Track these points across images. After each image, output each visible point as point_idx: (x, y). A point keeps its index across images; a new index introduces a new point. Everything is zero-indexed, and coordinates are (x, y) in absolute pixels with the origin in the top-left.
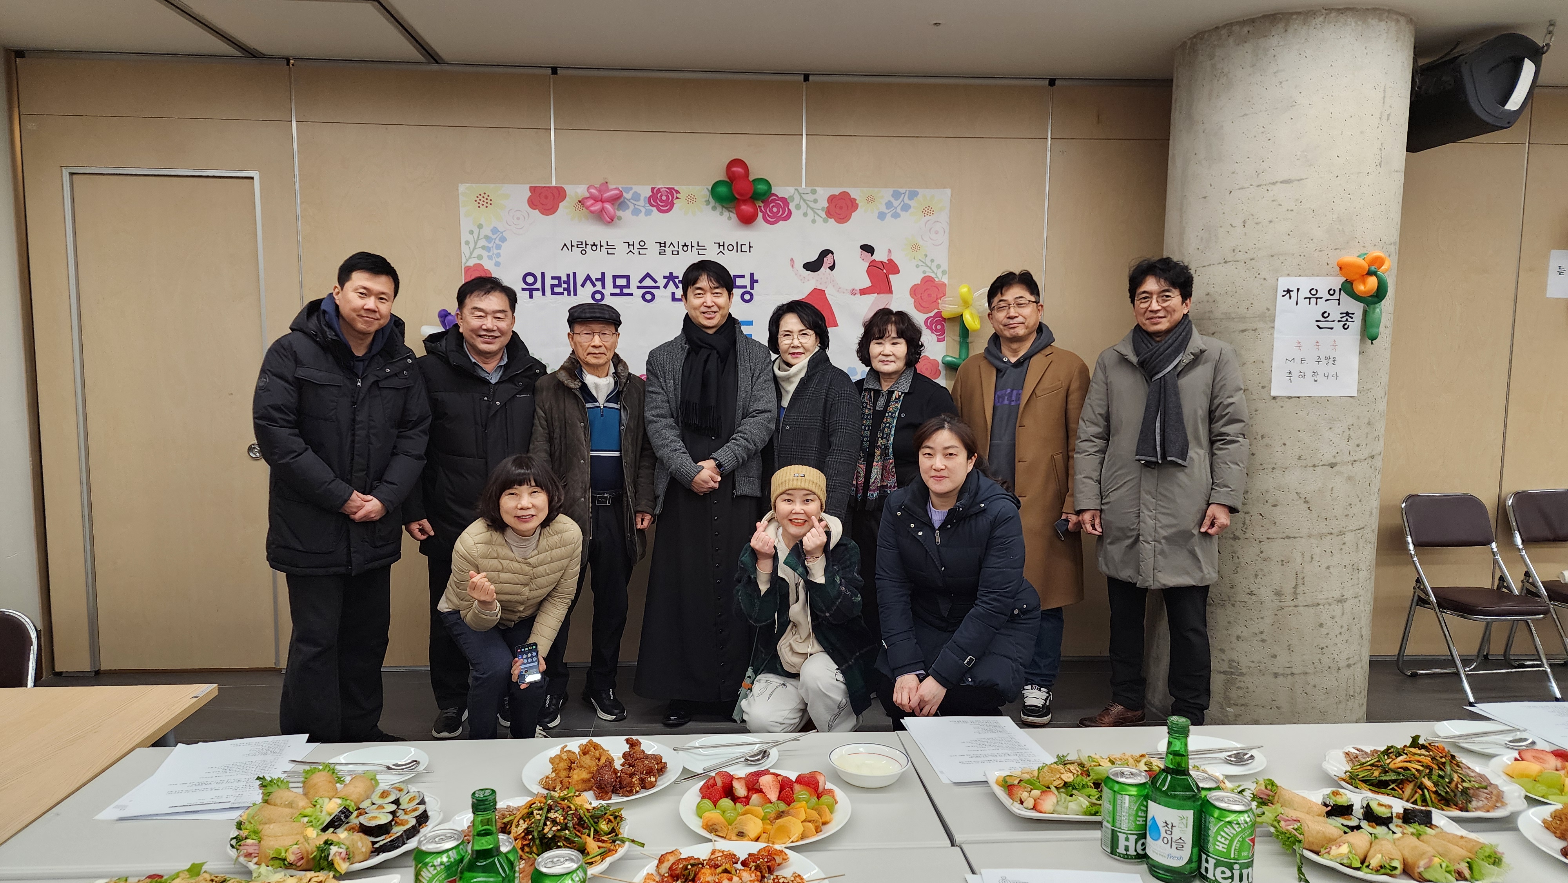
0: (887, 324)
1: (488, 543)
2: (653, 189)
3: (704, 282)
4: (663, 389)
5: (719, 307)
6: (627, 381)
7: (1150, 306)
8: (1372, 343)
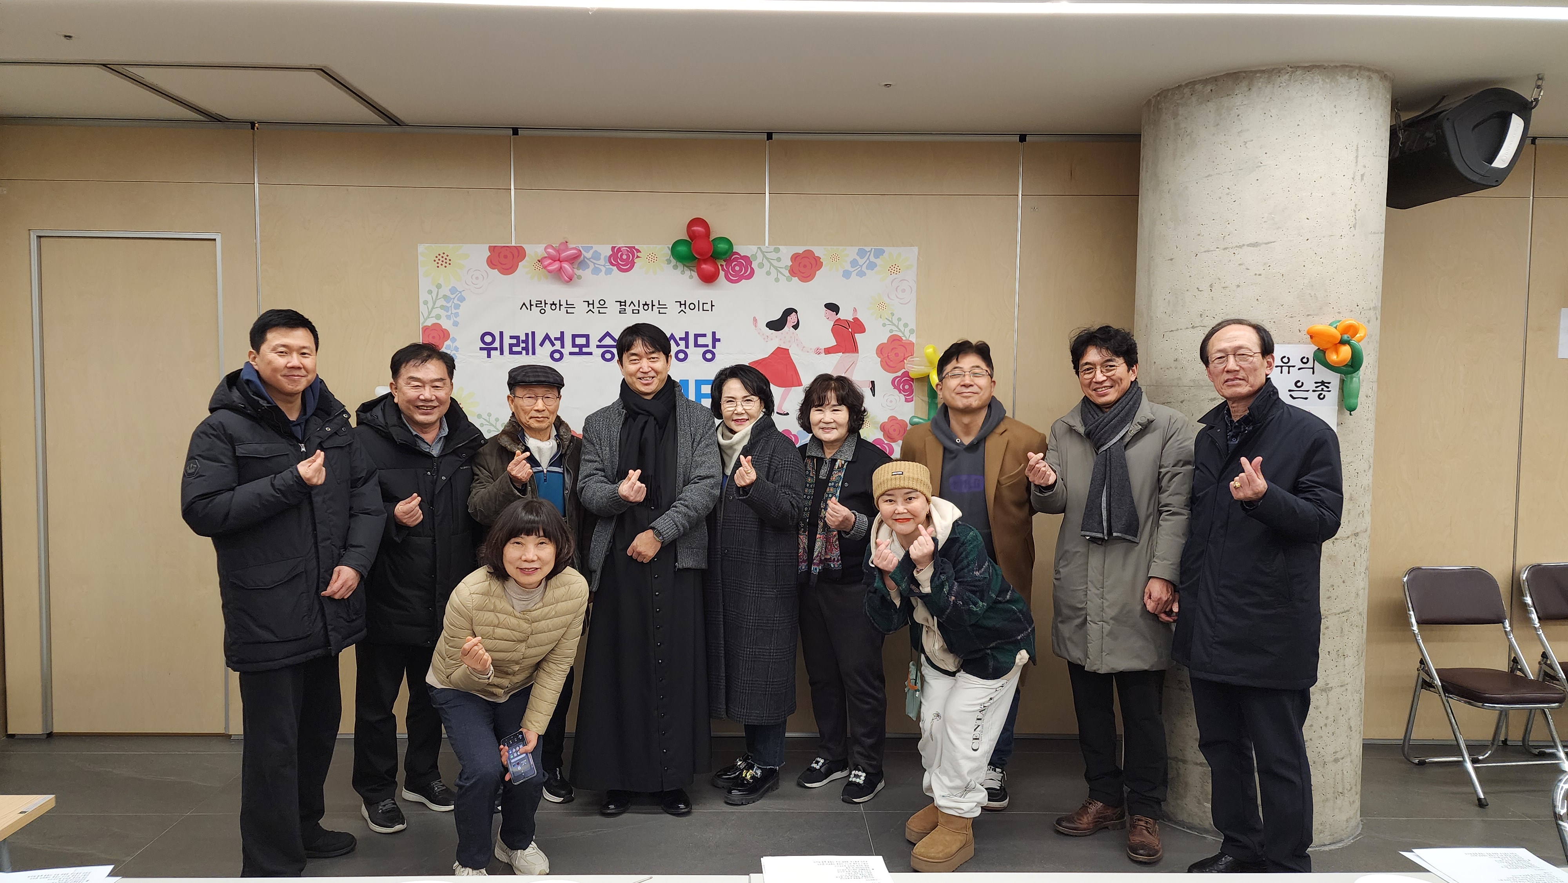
0: (826, 391)
1: (486, 594)
2: (613, 248)
3: (639, 347)
4: (599, 457)
5: (657, 372)
6: (570, 443)
7: (1094, 377)
8: (1351, 415)
